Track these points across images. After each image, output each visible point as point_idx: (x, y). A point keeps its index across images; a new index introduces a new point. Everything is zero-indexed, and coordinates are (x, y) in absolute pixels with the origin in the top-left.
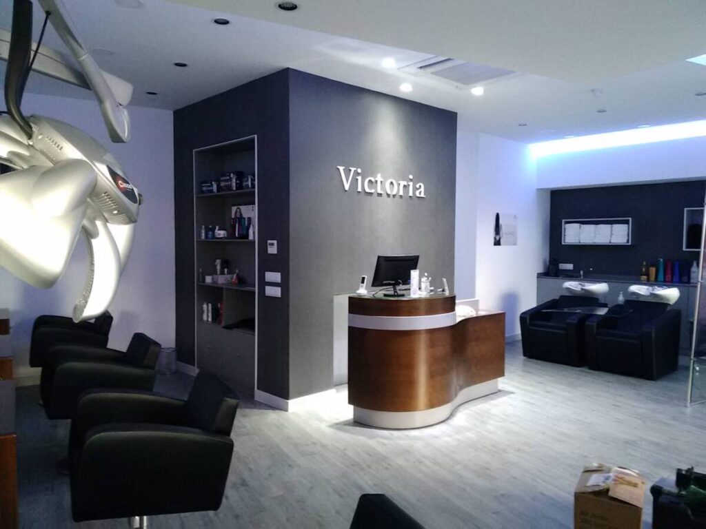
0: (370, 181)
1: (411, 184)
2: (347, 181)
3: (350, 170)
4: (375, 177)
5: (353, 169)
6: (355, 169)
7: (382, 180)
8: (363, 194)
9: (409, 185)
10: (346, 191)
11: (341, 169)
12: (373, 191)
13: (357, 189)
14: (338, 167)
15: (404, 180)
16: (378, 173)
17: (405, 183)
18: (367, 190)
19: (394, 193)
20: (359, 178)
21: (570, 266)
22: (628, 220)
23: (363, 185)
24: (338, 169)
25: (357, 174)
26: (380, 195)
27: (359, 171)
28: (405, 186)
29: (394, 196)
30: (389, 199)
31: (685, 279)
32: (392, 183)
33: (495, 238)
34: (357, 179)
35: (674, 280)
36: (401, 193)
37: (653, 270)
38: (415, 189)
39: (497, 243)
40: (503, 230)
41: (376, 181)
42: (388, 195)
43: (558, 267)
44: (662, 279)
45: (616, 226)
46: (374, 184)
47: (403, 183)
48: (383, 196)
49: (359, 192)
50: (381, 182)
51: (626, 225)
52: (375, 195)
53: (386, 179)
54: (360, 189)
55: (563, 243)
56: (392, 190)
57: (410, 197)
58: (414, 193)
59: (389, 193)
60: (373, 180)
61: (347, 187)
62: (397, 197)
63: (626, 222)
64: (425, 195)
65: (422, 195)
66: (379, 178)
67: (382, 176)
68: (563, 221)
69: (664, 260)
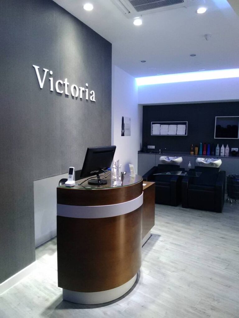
0: (59, 83)
1: (87, 90)
2: (42, 80)
3: (44, 71)
4: (64, 81)
5: (46, 70)
6: (48, 70)
7: (68, 84)
8: (54, 93)
9: (86, 91)
10: (41, 89)
11: (37, 68)
12: (62, 92)
13: (50, 89)
14: (34, 66)
15: (83, 87)
16: (65, 78)
17: (83, 89)
18: (58, 91)
19: (77, 96)
20: (51, 79)
21: (153, 147)
22: (186, 123)
23: (54, 86)
24: (34, 67)
25: (49, 75)
26: (67, 96)
27: (51, 73)
28: (83, 91)
29: (77, 98)
30: (73, 100)
31: (213, 153)
32: (75, 88)
33: (122, 132)
34: (50, 80)
35: (208, 154)
36: (81, 97)
37: (197, 149)
38: (90, 95)
39: (123, 135)
40: (125, 127)
41: (64, 84)
42: (73, 97)
43: (147, 147)
44: (202, 153)
45: (179, 126)
46: (63, 85)
47: (82, 89)
48: (69, 97)
49: (52, 91)
50: (68, 85)
51: (185, 125)
52: (64, 95)
53: (71, 84)
54: (52, 89)
55: (151, 135)
56: (75, 94)
57: (87, 100)
58: (89, 98)
59: (73, 95)
60: (62, 82)
61: (42, 85)
62: (79, 99)
63: (185, 124)
64: (95, 100)
65: (94, 100)
66: (66, 82)
67: (68, 81)
68: (152, 122)
69: (202, 143)
